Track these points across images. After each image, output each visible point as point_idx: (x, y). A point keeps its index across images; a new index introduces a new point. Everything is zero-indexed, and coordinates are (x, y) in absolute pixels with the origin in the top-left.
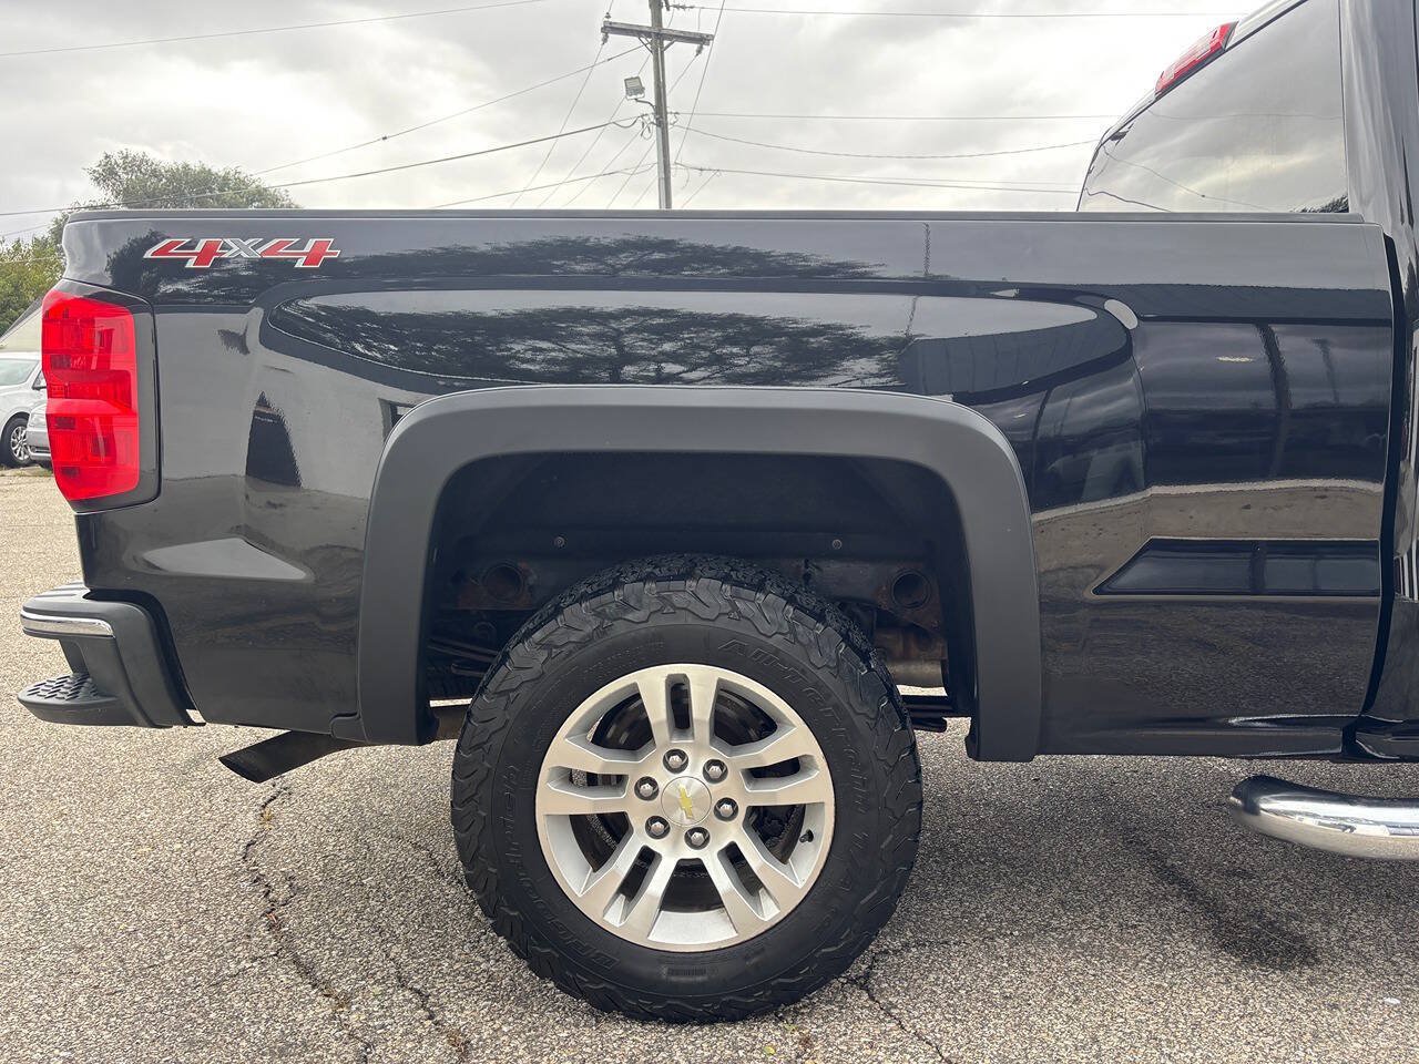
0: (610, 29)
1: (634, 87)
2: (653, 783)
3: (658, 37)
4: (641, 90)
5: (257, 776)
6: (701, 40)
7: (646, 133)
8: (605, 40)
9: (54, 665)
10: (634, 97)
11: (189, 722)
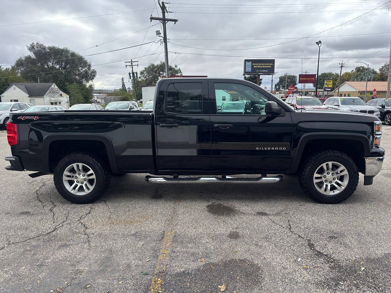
0: (152, 19)
1: (158, 33)
2: (77, 177)
3: (164, 20)
4: (160, 34)
5: (33, 177)
6: (175, 21)
7: (162, 44)
8: (151, 21)
9: (9, 164)
10: (158, 35)
11: (24, 171)
